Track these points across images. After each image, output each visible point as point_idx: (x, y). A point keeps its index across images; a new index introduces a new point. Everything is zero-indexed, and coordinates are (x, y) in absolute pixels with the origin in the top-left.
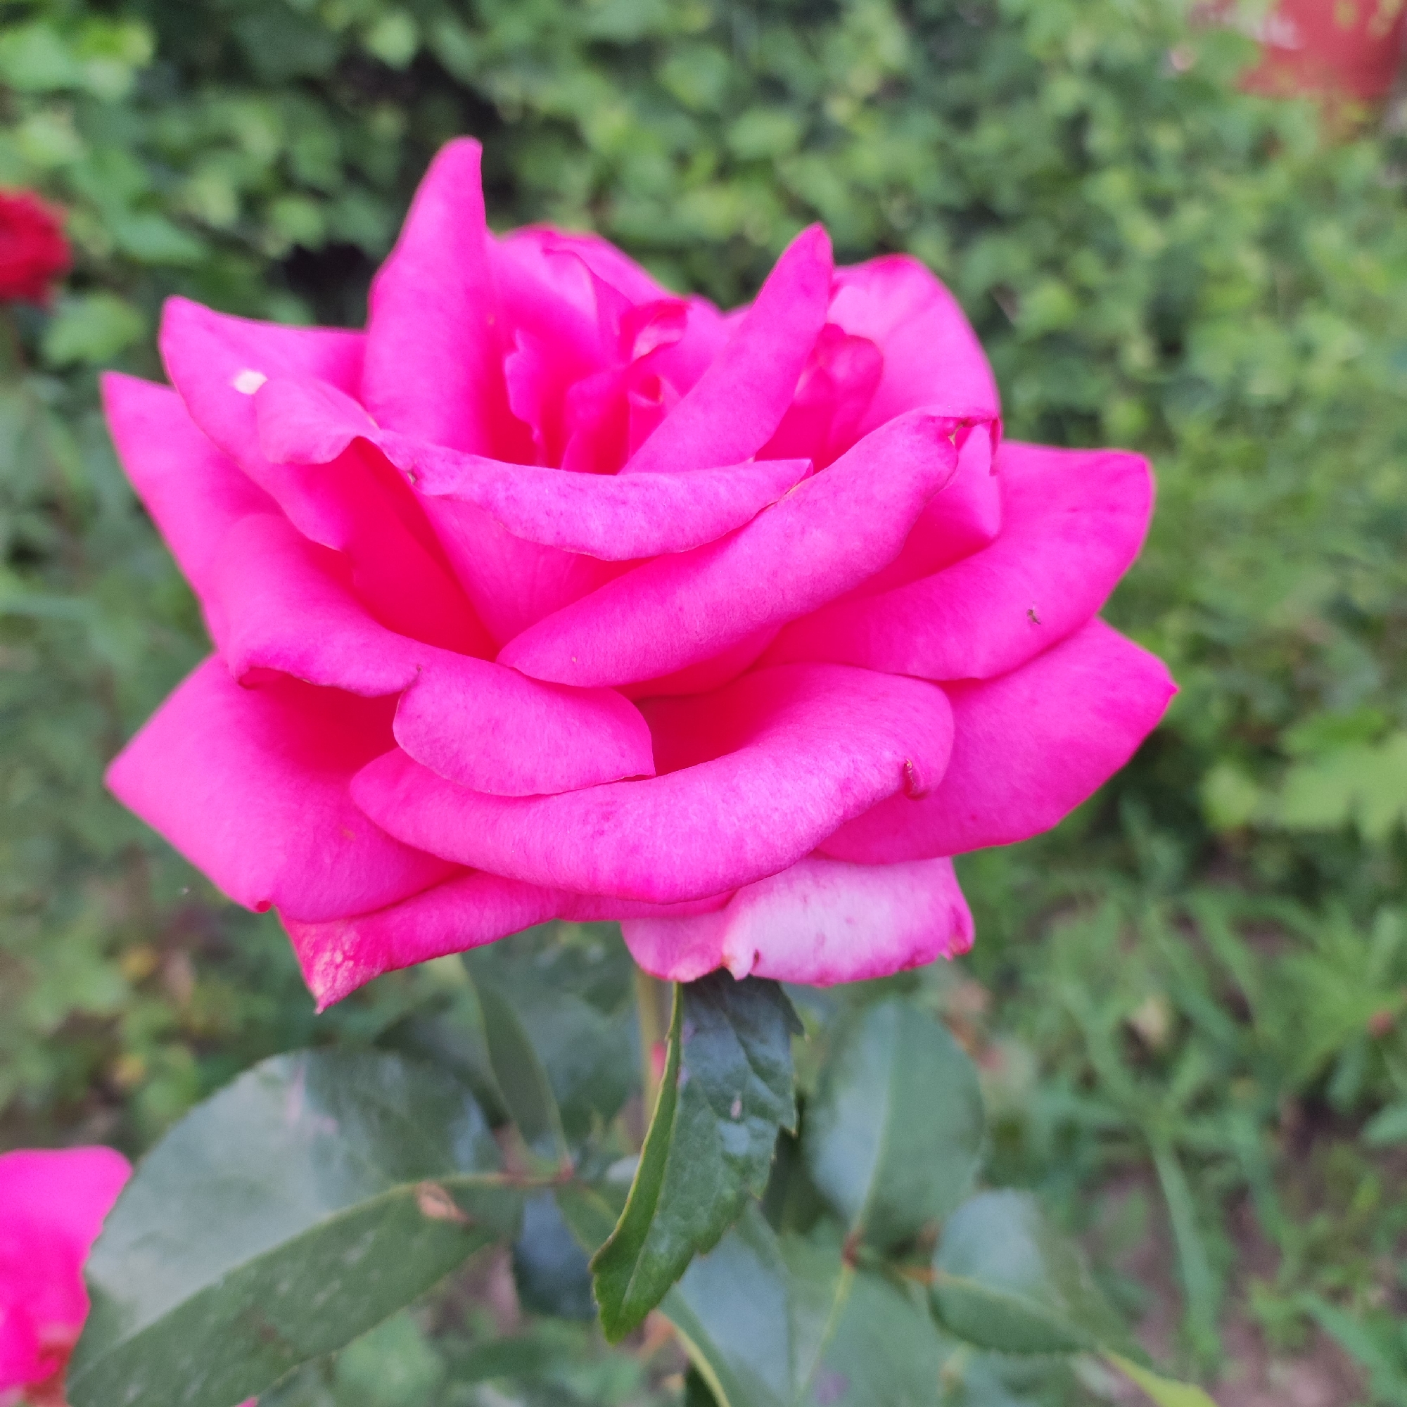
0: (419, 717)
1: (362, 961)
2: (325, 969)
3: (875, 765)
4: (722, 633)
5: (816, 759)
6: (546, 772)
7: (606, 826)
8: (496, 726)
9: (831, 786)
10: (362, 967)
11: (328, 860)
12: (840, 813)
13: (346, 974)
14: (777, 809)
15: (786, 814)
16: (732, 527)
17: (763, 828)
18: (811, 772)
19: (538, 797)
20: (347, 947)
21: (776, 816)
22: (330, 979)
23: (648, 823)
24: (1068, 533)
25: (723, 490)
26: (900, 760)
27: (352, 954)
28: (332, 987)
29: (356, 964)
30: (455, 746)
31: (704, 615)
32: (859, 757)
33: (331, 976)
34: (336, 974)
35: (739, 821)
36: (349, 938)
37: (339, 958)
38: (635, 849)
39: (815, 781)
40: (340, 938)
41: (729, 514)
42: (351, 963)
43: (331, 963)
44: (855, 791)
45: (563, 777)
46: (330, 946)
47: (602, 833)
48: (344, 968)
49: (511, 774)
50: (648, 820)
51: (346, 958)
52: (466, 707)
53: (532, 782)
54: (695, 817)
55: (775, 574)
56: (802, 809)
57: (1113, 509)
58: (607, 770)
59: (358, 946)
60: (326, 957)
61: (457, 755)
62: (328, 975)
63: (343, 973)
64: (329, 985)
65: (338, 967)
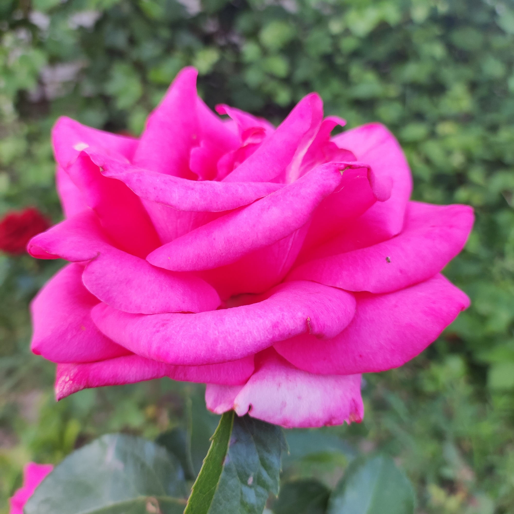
0: (93, 273)
1: (76, 381)
2: (61, 383)
3: (292, 318)
4: (231, 251)
5: (265, 312)
6: (146, 304)
7: (161, 329)
8: (128, 282)
9: (268, 324)
10: (75, 384)
12: (271, 337)
13: (68, 386)
14: (238, 331)
15: (242, 333)
17: (229, 338)
18: (261, 317)
19: (141, 315)
20: (72, 375)
21: (237, 334)
22: (62, 387)
23: (178, 329)
26: (305, 317)
27: (72, 378)
28: (61, 391)
29: (73, 383)
30: (108, 288)
32: (286, 314)
33: (63, 386)
34: (65, 386)
35: (219, 333)
36: (74, 370)
37: (68, 379)
38: (168, 339)
39: (261, 321)
40: (71, 371)
41: (241, 199)
42: (71, 382)
43: (63, 381)
44: (280, 328)
45: (153, 307)
46: (66, 374)
47: (158, 331)
48: (68, 384)
49: (131, 303)
50: (178, 328)
51: (70, 380)
52: (116, 272)
53: (139, 308)
54: (199, 329)
55: (254, 226)
56: (251, 333)
57: (451, 227)
58: (173, 306)
59: (76, 375)
60: (63, 378)
61: (108, 291)
62: (61, 385)
63: (67, 385)
64: (61, 390)
65: (66, 383)
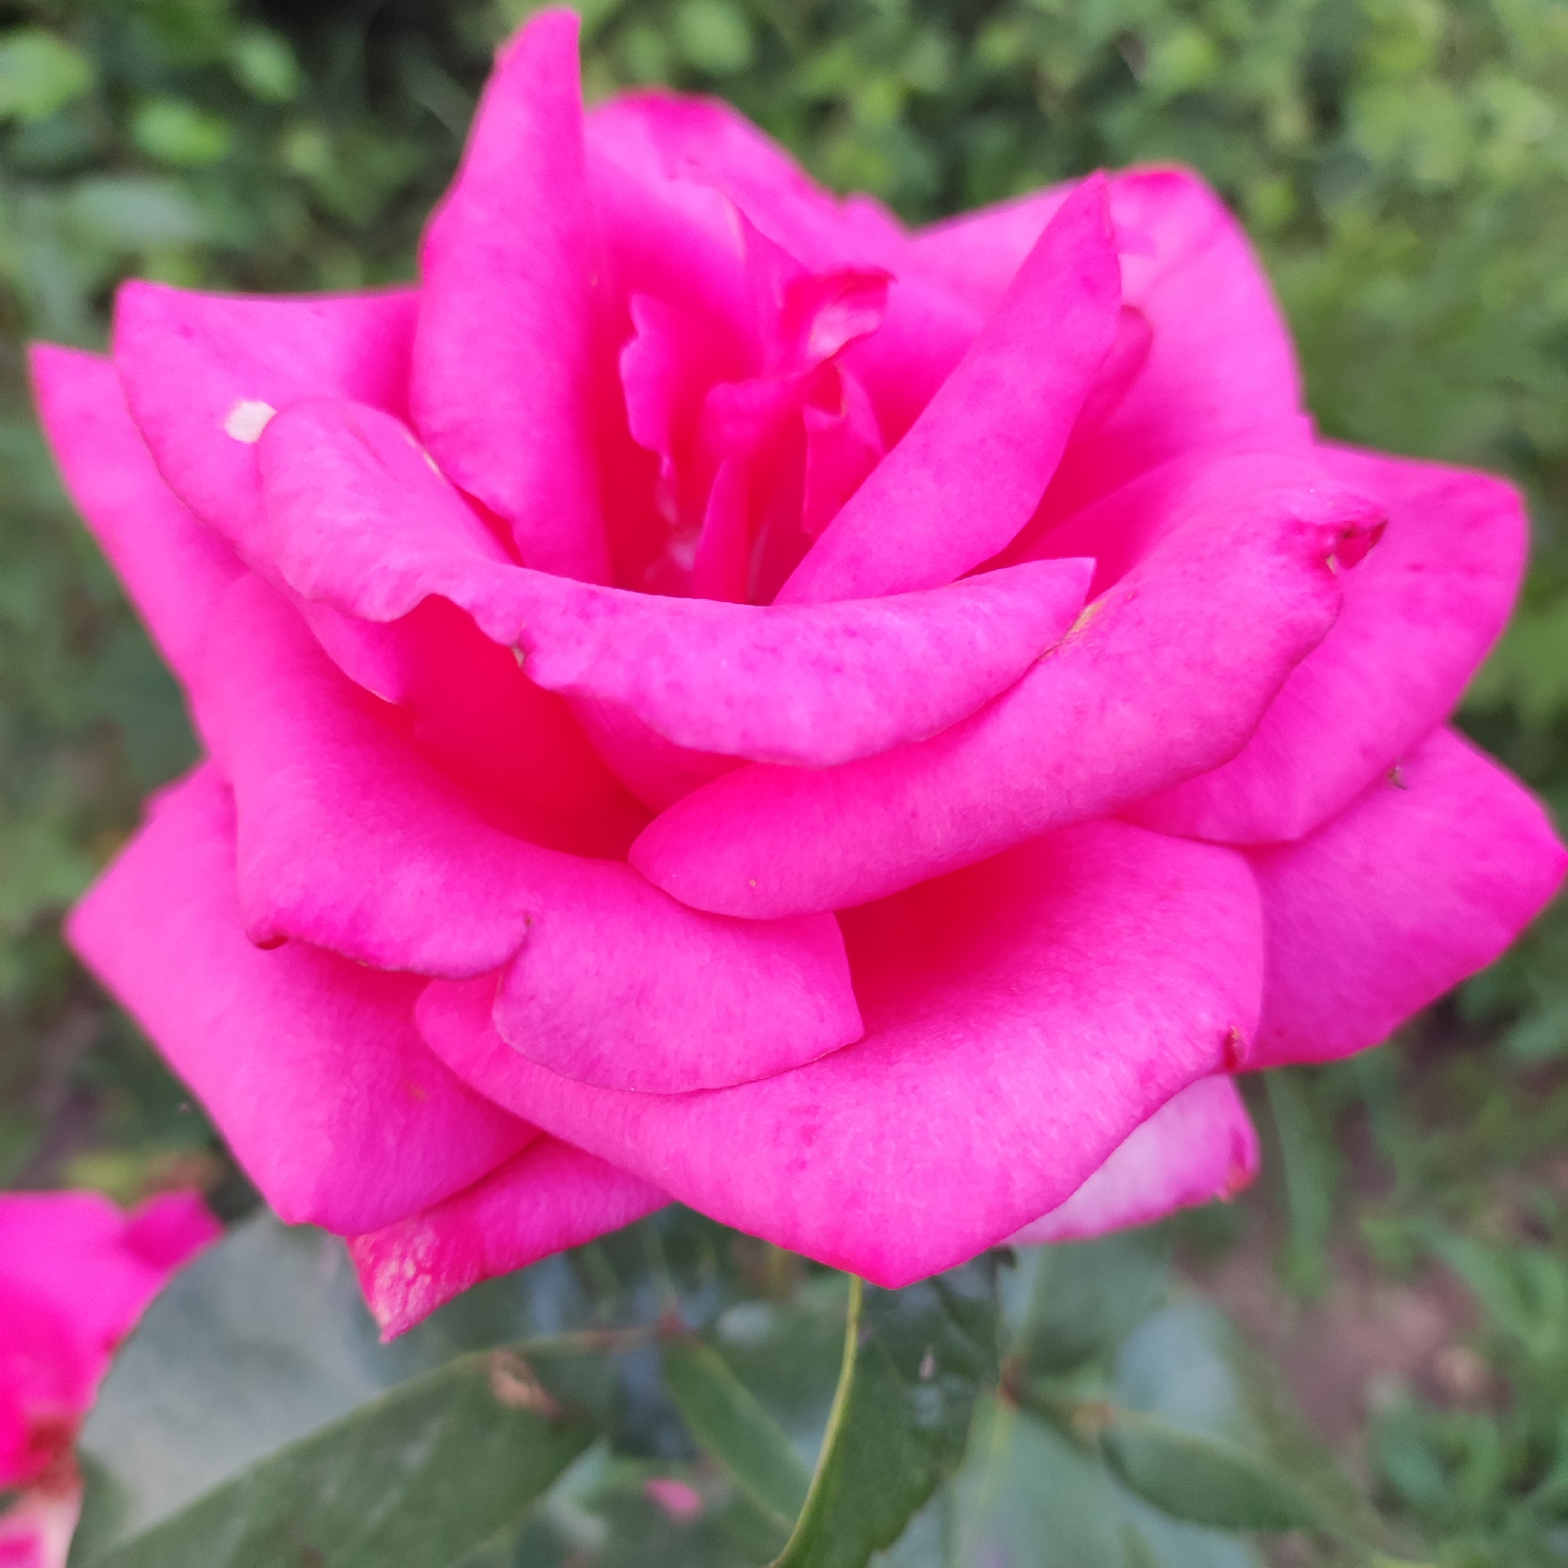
1: (444, 1274)
2: (392, 1286)
3: (1187, 1037)
5: (1103, 1029)
6: (714, 1056)
7: (809, 1153)
8: (639, 994)
9: (1127, 1074)
10: (443, 1283)
11: (391, 1141)
13: (421, 1294)
14: (1053, 1121)
15: (1067, 1127)
16: (994, 692)
17: (1036, 1153)
18: (1097, 1054)
19: (702, 1092)
20: (421, 1254)
21: (1054, 1133)
22: (399, 1301)
23: (869, 1149)
24: (1412, 608)
25: (980, 635)
26: (1224, 1028)
27: (429, 1265)
28: (402, 1313)
29: (436, 1280)
30: (584, 1033)
31: (948, 824)
32: (1165, 1024)
33: (400, 1296)
34: (408, 1293)
35: (1002, 1143)
36: (424, 1241)
37: (410, 1270)
38: (854, 1200)
39: (1106, 1069)
40: (410, 1241)
42: (427, 1279)
43: (398, 1277)
44: (1161, 1081)
45: (739, 1063)
46: (397, 1250)
47: (803, 1165)
48: (417, 1285)
49: (664, 1064)
50: (870, 1146)
51: (420, 1270)
52: (598, 973)
53: (694, 1073)
54: (938, 1142)
55: (1059, 768)
56: (1088, 1117)
58: (801, 1046)
59: (439, 1253)
60: (392, 1267)
61: (587, 1044)
62: (395, 1294)
63: (417, 1294)
64: (398, 1310)
65: (410, 1283)
